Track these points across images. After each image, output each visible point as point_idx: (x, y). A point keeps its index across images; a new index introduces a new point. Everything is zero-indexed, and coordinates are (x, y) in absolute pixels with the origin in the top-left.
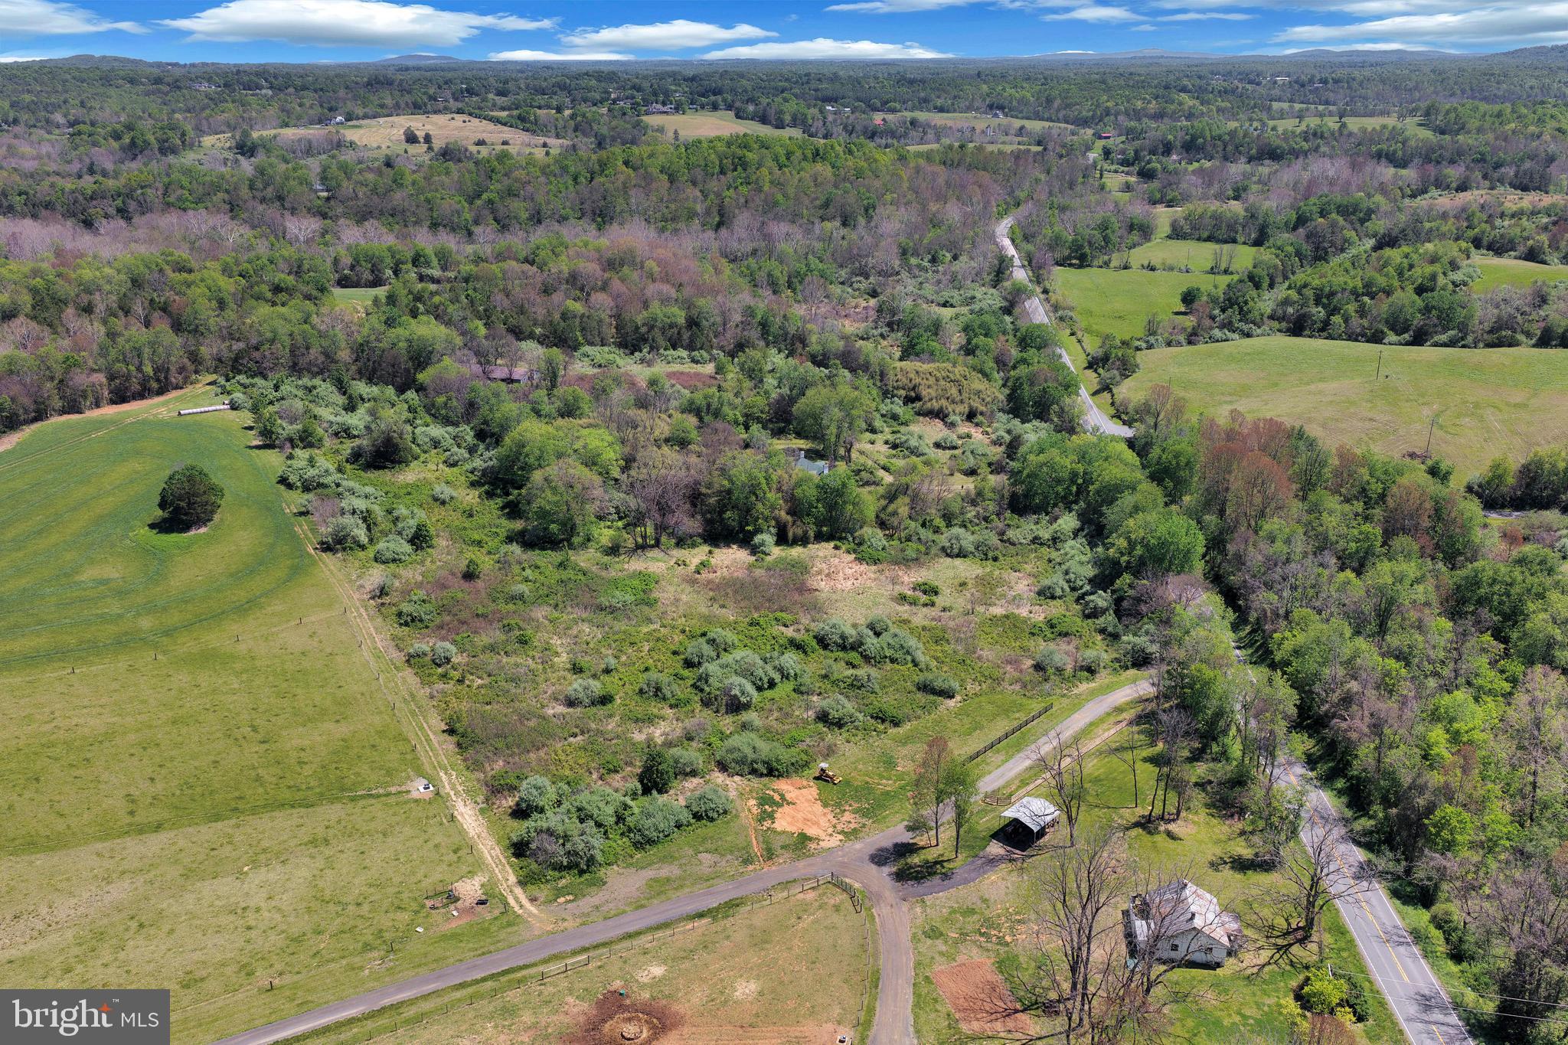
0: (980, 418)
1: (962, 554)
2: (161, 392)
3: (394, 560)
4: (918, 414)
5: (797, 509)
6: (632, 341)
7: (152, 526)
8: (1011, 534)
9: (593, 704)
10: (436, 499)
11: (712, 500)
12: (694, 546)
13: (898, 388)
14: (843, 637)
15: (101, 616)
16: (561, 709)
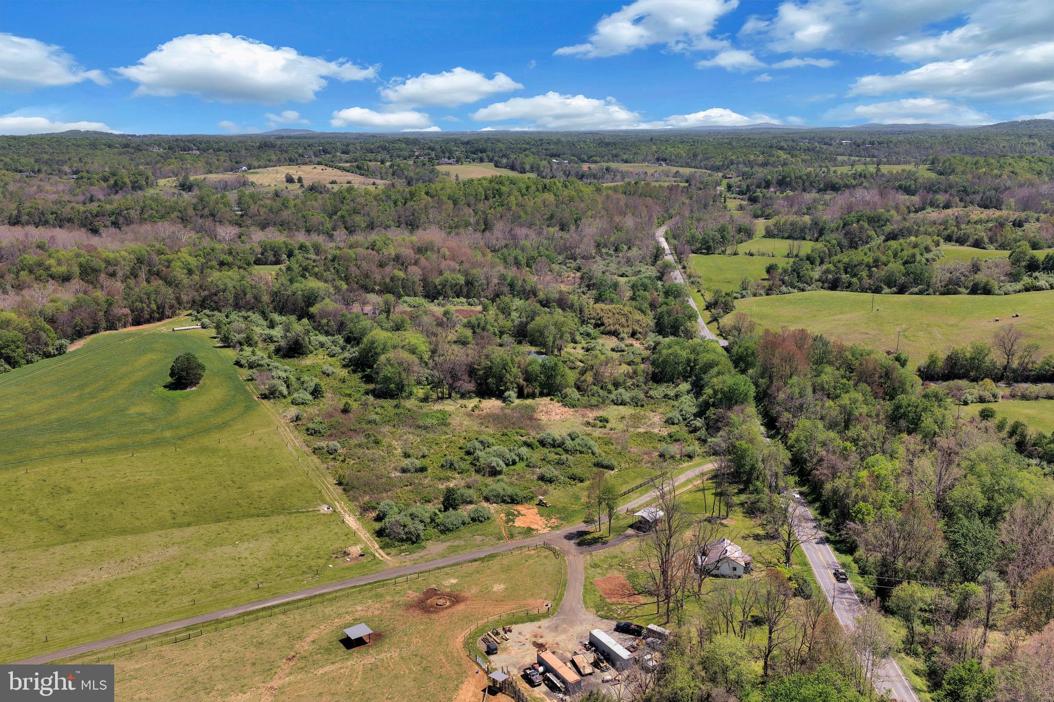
0: (639, 335)
1: (623, 403)
2: (159, 320)
3: (303, 403)
4: (602, 333)
5: (529, 377)
6: (432, 294)
7: (165, 387)
8: (651, 393)
9: (416, 471)
10: (324, 373)
11: (481, 372)
12: (470, 398)
13: (590, 319)
14: (554, 440)
15: (144, 430)
16: (398, 474)
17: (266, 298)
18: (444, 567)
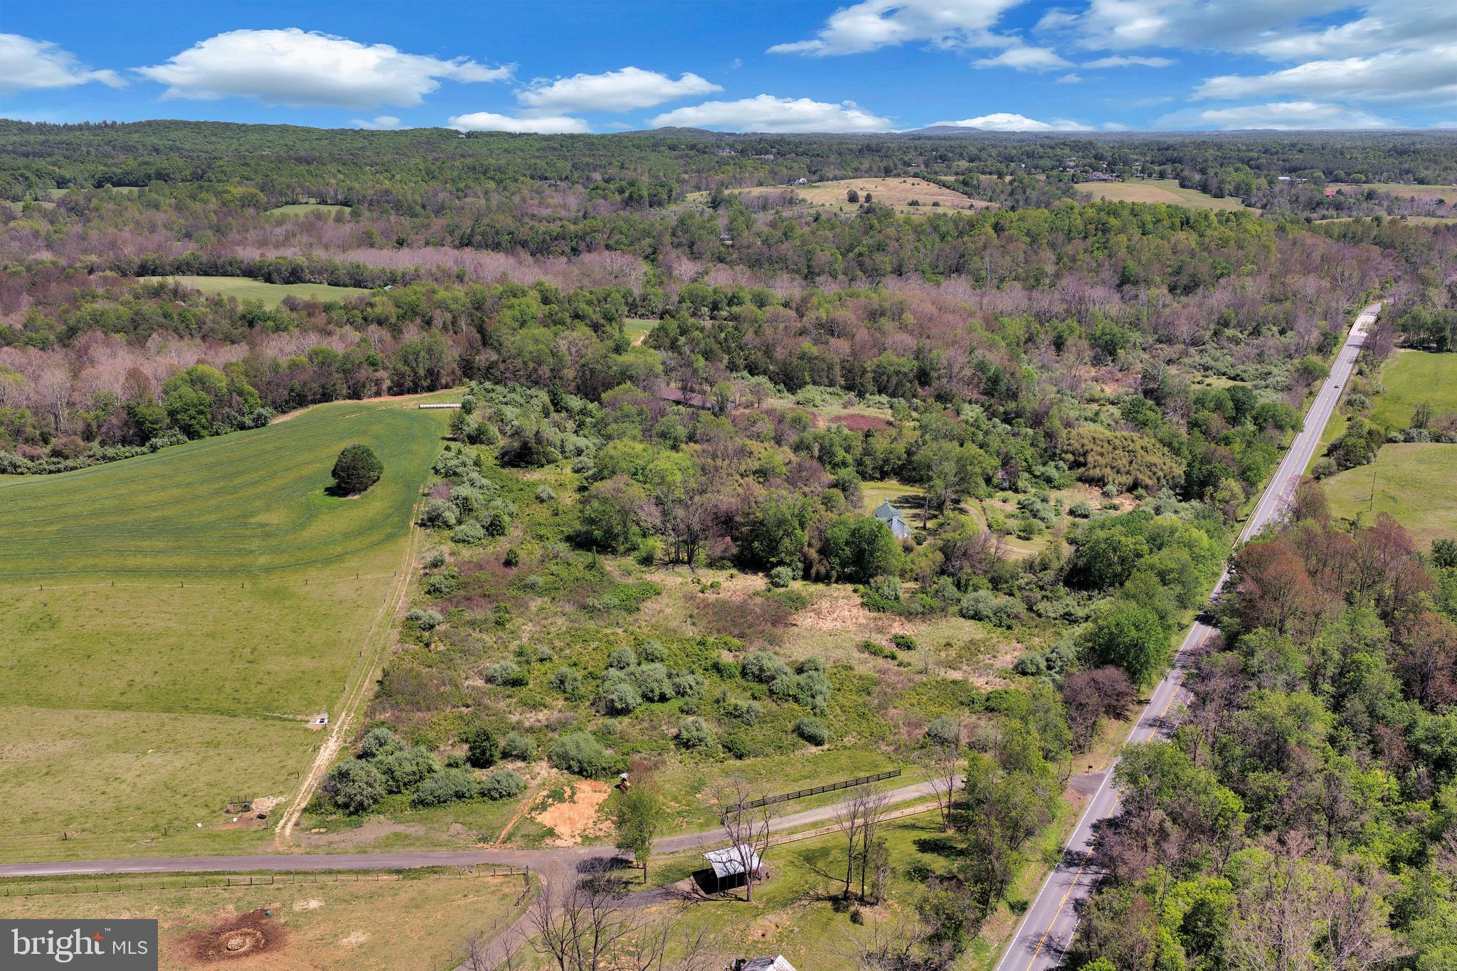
0: (1141, 491)
1: (977, 616)
3: (464, 541)
4: (1080, 479)
5: (826, 550)
6: (854, 384)
7: (326, 490)
8: (1042, 606)
9: (505, 683)
10: (538, 498)
11: (745, 529)
12: (723, 568)
13: (1066, 452)
14: (761, 670)
15: (240, 550)
16: (480, 683)
17: (569, 373)
18: (339, 872)
